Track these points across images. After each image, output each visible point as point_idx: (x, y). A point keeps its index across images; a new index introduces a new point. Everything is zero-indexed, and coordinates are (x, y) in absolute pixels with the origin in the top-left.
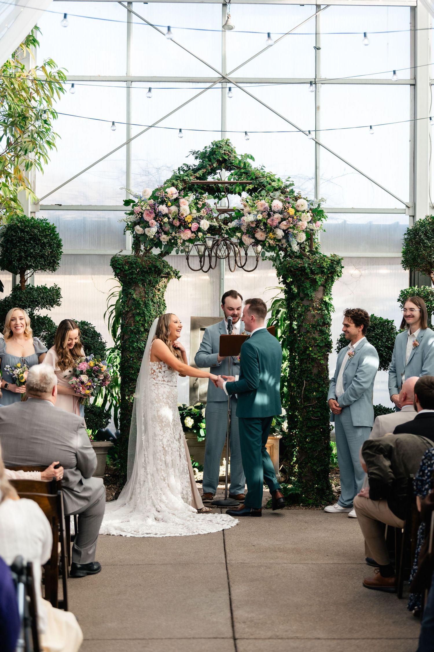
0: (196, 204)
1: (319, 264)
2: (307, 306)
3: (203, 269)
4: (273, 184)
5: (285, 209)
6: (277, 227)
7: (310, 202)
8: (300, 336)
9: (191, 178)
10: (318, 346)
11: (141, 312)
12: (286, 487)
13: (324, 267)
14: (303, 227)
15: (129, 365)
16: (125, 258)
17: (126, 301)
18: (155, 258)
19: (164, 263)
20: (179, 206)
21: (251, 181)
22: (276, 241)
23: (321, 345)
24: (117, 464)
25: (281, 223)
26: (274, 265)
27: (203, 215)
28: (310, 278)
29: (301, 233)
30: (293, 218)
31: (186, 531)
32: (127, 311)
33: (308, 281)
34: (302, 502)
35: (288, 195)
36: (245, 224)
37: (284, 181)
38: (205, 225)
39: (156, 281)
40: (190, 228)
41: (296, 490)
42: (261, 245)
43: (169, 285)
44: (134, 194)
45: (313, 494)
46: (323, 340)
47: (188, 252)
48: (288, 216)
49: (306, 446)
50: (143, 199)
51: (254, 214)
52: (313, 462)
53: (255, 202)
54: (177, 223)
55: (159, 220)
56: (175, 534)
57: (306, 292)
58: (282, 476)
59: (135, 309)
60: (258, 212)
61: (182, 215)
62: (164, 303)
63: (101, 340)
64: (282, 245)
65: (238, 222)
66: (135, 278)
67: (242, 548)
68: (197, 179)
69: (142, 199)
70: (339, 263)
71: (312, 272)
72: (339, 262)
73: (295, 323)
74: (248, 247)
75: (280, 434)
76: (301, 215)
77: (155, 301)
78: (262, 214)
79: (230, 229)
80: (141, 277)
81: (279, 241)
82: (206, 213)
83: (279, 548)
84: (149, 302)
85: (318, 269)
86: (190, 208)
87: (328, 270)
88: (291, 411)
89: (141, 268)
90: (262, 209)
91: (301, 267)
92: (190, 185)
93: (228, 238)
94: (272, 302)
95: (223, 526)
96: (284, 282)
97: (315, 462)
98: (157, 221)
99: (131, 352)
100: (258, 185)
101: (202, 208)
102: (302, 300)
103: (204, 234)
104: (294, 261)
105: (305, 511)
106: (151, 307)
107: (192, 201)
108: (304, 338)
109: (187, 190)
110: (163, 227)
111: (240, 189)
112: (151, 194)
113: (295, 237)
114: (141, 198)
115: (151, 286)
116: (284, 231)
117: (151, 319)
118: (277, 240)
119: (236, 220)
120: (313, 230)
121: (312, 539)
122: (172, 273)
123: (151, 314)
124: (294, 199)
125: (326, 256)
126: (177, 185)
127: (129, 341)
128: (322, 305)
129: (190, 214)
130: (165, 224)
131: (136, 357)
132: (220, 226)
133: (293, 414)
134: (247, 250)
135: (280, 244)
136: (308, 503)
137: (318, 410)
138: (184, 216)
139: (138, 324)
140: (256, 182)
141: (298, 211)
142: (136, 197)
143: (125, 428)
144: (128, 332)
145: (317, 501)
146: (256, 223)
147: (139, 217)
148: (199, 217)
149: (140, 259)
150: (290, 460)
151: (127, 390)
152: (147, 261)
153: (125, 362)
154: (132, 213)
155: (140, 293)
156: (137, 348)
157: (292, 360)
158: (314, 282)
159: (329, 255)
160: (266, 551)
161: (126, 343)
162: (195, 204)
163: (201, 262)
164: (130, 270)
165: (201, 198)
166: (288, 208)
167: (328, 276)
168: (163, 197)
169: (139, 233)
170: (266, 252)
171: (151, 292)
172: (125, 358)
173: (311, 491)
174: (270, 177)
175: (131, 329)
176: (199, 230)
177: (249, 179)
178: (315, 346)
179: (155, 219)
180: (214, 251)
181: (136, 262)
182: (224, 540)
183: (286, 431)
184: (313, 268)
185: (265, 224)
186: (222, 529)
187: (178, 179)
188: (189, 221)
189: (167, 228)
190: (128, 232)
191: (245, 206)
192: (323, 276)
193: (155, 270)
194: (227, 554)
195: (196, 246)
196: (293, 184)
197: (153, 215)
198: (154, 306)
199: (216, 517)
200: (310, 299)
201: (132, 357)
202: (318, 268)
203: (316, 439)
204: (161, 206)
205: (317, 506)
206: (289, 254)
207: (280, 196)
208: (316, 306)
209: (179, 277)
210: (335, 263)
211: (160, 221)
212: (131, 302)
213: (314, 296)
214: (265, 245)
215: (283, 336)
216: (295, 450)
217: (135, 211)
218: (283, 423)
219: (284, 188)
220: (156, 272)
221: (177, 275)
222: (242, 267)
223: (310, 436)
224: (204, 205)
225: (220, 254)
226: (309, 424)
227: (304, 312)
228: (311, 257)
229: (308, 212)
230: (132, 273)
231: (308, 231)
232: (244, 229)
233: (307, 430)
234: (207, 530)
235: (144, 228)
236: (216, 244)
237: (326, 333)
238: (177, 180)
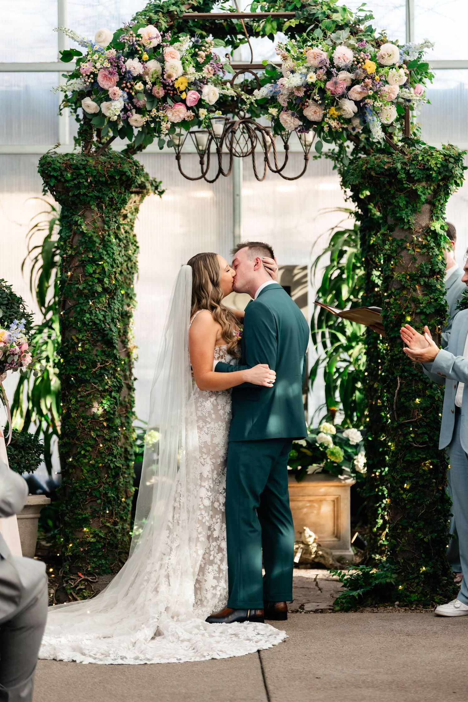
0: (195, 55)
1: (422, 162)
2: (402, 240)
3: (206, 176)
4: (335, 17)
5: (358, 62)
6: (344, 96)
7: (404, 49)
8: (389, 296)
9: (183, 8)
10: (422, 313)
11: (97, 257)
12: (368, 572)
13: (431, 169)
14: (392, 95)
15: (77, 354)
16: (65, 158)
17: (69, 237)
18: (120, 157)
19: (136, 165)
20: (162, 61)
21: (293, 13)
22: (342, 121)
23: (428, 312)
24: (58, 536)
25: (352, 89)
26: (335, 167)
27: (209, 76)
28: (406, 188)
29: (388, 107)
30: (373, 78)
31: (191, 653)
32: (71, 256)
33: (402, 196)
34: (398, 599)
35: (362, 37)
36: (285, 92)
37: (354, 11)
38: (211, 94)
39: (123, 200)
40: (184, 101)
41: (387, 577)
42: (315, 130)
43: (142, 207)
44: (79, 40)
45: (418, 584)
46: (431, 303)
47: (179, 146)
48: (364, 75)
49: (404, 496)
50: (96, 47)
51: (301, 74)
52: (416, 526)
53: (302, 50)
54: (159, 92)
55: (127, 87)
56: (168, 659)
57: (398, 215)
58: (356, 554)
59: (85, 251)
60: (308, 68)
61: (170, 76)
62: (135, 241)
63: (24, 309)
64: (354, 129)
65: (271, 89)
66: (85, 194)
67: (297, 683)
68: (194, 10)
69: (95, 49)
70: (459, 160)
71: (410, 178)
72: (458, 158)
73: (376, 273)
74: (289, 134)
75: (351, 477)
76: (388, 73)
77: (121, 237)
78: (315, 72)
79: (256, 101)
80: (96, 193)
81: (348, 121)
82: (212, 72)
83: (364, 682)
84: (110, 239)
85: (421, 172)
86: (183, 63)
87: (439, 173)
88: (372, 434)
89: (94, 177)
90: (316, 63)
91: (389, 169)
92: (181, 21)
93: (250, 118)
94: (331, 237)
95: (258, 644)
96: (355, 198)
97: (421, 525)
98: (123, 89)
99: (80, 331)
100: (306, 19)
101: (205, 63)
102: (391, 229)
103: (210, 111)
104: (376, 159)
105: (404, 614)
106: (115, 248)
107: (187, 50)
108: (395, 300)
109: (176, 30)
110: (134, 100)
111: (273, 28)
112: (110, 38)
113: (377, 113)
114: (92, 46)
115: (114, 210)
116: (357, 103)
117: (114, 270)
118: (344, 119)
119: (268, 85)
120: (409, 101)
121: (423, 664)
122: (148, 185)
123: (114, 260)
124: (373, 43)
125: (433, 148)
126: (158, 22)
127: (76, 311)
128: (429, 238)
129: (183, 75)
130: (139, 95)
131: (88, 340)
132: (239, 96)
133: (375, 439)
134: (288, 139)
135: (350, 129)
136: (409, 601)
137: (424, 430)
138: (173, 79)
139: (90, 279)
140: (303, 14)
141: (382, 66)
142: (83, 44)
143: (71, 471)
144: (72, 294)
145: (425, 596)
146: (305, 89)
147: (90, 82)
148: (199, 79)
149: (93, 159)
150: (371, 524)
151: (73, 401)
152: (105, 163)
153: (69, 350)
154: (76, 75)
155: (94, 222)
156: (91, 324)
157: (372, 340)
158: (413, 196)
159: (439, 147)
160: (341, 687)
161: (70, 315)
162: (192, 57)
163: (202, 163)
164: (75, 179)
165: (203, 46)
166: (364, 61)
167: (439, 185)
168: (133, 45)
169: (90, 111)
170: (324, 143)
171: (114, 220)
172: (68, 342)
173: (414, 578)
174: (328, 5)
175: (78, 288)
176: (200, 103)
177: (290, 8)
178: (417, 314)
179: (119, 84)
180: (226, 142)
181: (86, 165)
182: (262, 668)
183: (363, 471)
184: (411, 171)
185: (322, 91)
186: (255, 650)
187: (160, 11)
188: (182, 88)
189: (142, 100)
190: (67, 111)
191: (285, 58)
192: (430, 186)
193: (120, 179)
194: (271, 694)
195: (193, 135)
196: (371, 17)
197: (116, 78)
198: (120, 246)
199: (246, 628)
200: (406, 227)
201: (82, 340)
202: (420, 169)
203: (421, 483)
204: (130, 61)
205: (425, 606)
206: (364, 147)
207: (349, 38)
208: (418, 240)
209: (161, 193)
210: (452, 160)
211: (129, 89)
212: (77, 238)
213: (414, 222)
214: (322, 129)
215: (352, 297)
216: (380, 506)
217: (82, 71)
218: (355, 457)
219: (355, 23)
220: (122, 183)
221: (156, 188)
222: (278, 171)
223: (411, 478)
224: (209, 57)
225: (238, 150)
226: (408, 457)
227: (396, 251)
228: (406, 150)
229: (400, 67)
230: (78, 186)
231: (401, 103)
232: (282, 100)
233: (404, 468)
234: (228, 652)
235: (99, 101)
236: (230, 129)
237: (437, 289)
238: (156, 12)
